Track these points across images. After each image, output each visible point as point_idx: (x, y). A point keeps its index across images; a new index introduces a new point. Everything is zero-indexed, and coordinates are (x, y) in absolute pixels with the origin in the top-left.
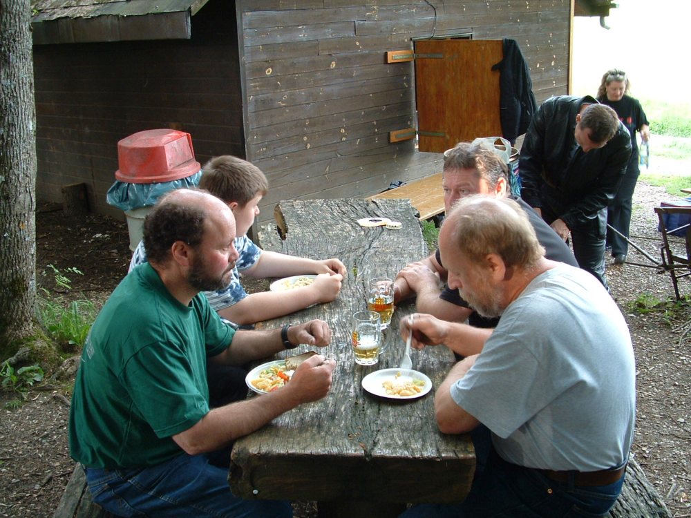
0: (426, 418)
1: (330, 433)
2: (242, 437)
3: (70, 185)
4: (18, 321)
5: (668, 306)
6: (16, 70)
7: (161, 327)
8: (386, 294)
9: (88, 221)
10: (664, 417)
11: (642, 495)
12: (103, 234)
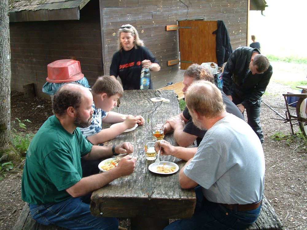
0: (176, 182)
1: (134, 188)
2: (96, 190)
3: (27, 84)
4: (2, 143)
5: (288, 137)
6: (2, 33)
7: (59, 143)
8: (160, 130)
9: (35, 100)
10: (285, 185)
11: (270, 216)
12: (41, 106)
